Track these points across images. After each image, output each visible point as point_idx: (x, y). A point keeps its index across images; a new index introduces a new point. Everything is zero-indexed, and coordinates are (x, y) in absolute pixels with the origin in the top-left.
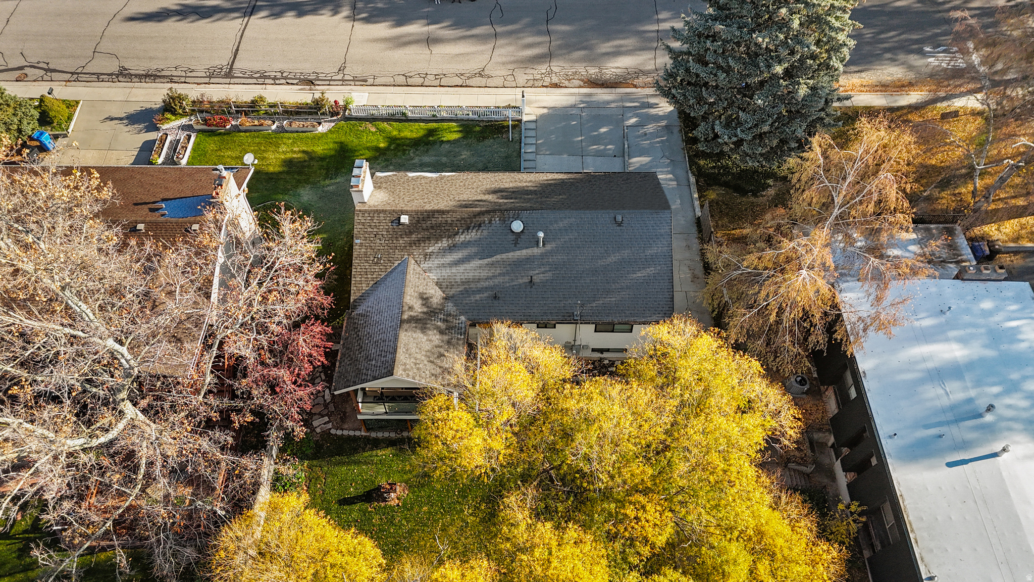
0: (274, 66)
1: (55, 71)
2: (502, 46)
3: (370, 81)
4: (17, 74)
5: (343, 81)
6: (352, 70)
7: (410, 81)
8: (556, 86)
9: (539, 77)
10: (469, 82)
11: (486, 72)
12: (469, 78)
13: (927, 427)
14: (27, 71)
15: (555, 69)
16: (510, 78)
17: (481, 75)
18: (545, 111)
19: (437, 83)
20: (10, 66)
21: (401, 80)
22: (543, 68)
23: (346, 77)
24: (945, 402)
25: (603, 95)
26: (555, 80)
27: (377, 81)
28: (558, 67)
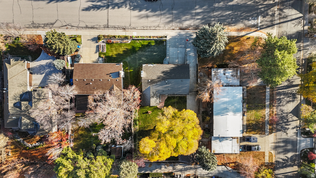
0: (116, 25)
1: (73, 26)
2: (162, 18)
3: (136, 29)
4: (66, 27)
5: (131, 28)
6: (133, 26)
7: (144, 28)
8: (173, 29)
9: (170, 27)
10: (156, 29)
11: (159, 26)
12: (156, 27)
13: (220, 110)
14: (68, 26)
15: (174, 25)
16: (164, 27)
17: (158, 27)
18: (171, 37)
19: (149, 29)
20: (64, 25)
21: (142, 28)
22: (171, 25)
23: (132, 28)
24: (223, 107)
25: (183, 32)
26: (173, 28)
27: (138, 28)
28: (174, 24)
